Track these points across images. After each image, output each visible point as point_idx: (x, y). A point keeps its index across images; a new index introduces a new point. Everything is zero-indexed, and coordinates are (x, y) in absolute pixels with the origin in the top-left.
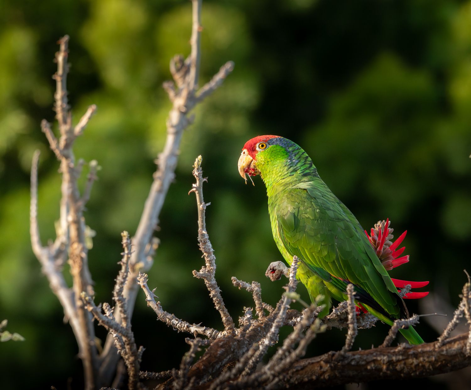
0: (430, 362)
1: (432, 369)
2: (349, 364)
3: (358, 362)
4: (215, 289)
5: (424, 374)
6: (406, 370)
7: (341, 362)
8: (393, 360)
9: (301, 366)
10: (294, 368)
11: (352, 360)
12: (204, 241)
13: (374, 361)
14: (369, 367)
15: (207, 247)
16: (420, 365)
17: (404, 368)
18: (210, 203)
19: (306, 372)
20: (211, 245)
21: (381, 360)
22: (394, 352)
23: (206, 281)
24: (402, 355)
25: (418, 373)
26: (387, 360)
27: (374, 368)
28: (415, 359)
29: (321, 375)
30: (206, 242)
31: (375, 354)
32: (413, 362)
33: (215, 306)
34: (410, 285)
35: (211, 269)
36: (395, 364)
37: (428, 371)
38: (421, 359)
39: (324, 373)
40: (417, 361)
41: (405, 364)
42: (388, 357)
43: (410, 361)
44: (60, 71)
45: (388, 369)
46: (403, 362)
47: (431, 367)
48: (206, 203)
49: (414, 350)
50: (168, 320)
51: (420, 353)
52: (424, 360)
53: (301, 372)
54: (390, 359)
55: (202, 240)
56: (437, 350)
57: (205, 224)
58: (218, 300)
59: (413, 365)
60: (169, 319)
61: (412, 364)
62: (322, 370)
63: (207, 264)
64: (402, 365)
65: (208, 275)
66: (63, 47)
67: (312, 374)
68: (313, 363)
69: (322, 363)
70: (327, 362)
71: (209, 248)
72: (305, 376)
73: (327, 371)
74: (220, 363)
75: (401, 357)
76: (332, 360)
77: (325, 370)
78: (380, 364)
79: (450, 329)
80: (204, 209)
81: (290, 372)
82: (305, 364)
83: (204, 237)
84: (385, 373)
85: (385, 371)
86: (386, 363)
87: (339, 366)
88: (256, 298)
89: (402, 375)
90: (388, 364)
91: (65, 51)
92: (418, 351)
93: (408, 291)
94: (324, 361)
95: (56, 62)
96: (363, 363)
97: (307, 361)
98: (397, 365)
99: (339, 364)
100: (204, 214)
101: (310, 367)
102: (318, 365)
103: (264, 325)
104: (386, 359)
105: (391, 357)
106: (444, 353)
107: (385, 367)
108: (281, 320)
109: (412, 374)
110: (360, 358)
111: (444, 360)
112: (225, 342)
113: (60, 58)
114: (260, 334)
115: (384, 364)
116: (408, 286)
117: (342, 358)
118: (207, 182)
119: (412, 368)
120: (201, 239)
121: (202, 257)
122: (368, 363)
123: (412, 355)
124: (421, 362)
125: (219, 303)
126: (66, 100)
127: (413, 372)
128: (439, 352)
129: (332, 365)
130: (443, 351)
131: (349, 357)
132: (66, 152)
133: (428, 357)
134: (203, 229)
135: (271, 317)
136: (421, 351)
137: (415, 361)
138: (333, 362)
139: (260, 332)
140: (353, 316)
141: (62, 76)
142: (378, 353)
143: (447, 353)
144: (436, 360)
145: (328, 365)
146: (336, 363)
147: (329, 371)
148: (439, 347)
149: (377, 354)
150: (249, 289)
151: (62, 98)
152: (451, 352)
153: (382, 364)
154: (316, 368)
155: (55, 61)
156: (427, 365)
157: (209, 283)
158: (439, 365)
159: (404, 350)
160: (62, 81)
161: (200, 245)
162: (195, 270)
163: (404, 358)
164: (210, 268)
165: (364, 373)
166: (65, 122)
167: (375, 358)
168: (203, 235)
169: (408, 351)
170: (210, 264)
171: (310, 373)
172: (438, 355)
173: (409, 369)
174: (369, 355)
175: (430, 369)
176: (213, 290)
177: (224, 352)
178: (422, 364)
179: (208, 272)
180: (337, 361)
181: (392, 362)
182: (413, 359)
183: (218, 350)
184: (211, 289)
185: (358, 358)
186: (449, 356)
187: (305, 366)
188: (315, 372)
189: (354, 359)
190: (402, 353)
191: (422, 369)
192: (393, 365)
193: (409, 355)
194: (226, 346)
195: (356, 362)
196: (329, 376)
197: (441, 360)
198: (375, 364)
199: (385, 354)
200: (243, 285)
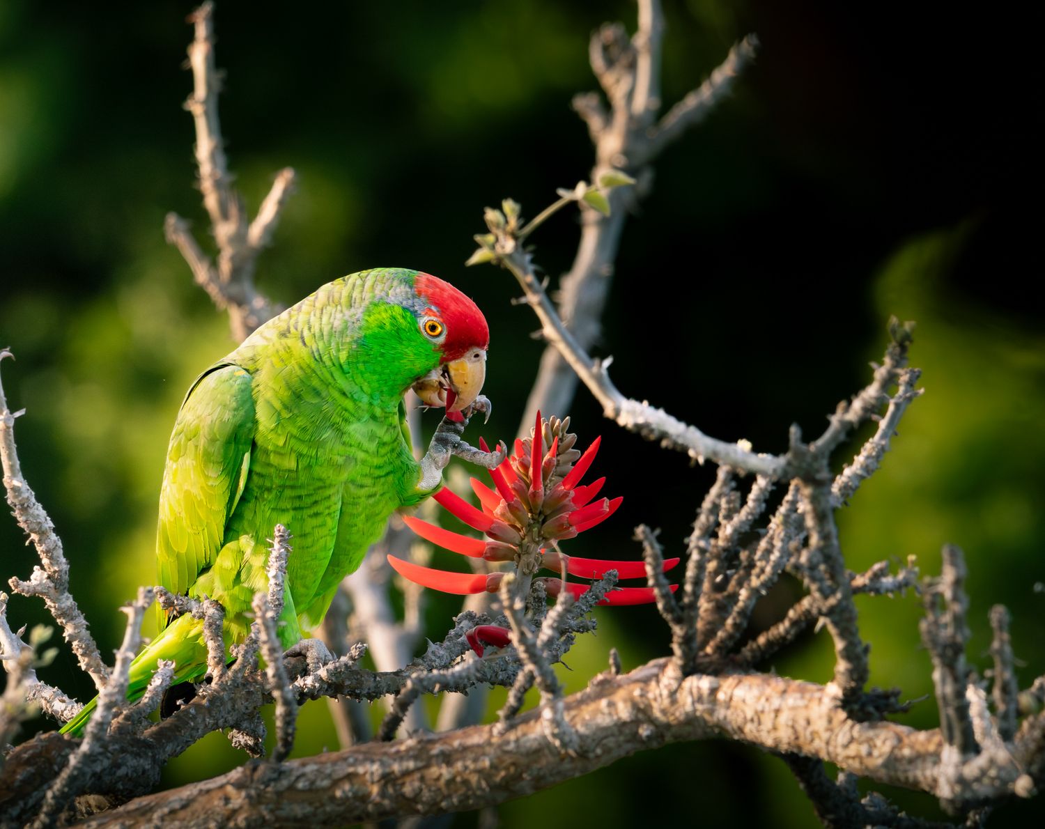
0: (480, 772)
1: (487, 789)
2: (291, 788)
3: (313, 783)
4: (72, 619)
5: (471, 802)
6: (426, 795)
7: (272, 784)
8: (393, 772)
9: (181, 800)
10: (166, 806)
11: (298, 778)
12: (22, 505)
13: (350, 777)
14: (338, 793)
15: (31, 519)
16: (459, 779)
17: (421, 790)
18: (24, 410)
19: (193, 814)
20: (43, 513)
21: (365, 774)
22: (398, 752)
23: (49, 603)
24: (416, 758)
25: (455, 800)
26: (380, 771)
27: (350, 794)
28: (444, 766)
29: (229, 818)
30: (26, 505)
31: (351, 760)
32: (441, 775)
33: (79, 662)
34: (615, 572)
35: (55, 572)
36: (400, 782)
37: (479, 793)
38: (459, 765)
39: (234, 812)
40: (450, 769)
41: (422, 779)
42: (383, 764)
43: (434, 771)
44: (201, 90)
45: (383, 794)
46: (417, 775)
47: (484, 784)
48: (12, 412)
49: (445, 743)
50: (44, 702)
51: (456, 751)
52: (466, 768)
53: (182, 814)
54: (388, 770)
55: (16, 501)
56: (495, 740)
57: (18, 462)
58: (84, 646)
59: (442, 782)
60: (46, 699)
61: (438, 779)
62: (230, 806)
63: (45, 561)
64: (417, 784)
65: (49, 587)
66: (202, 31)
67: (208, 817)
68: (208, 791)
69: (230, 789)
70: (239, 786)
71: (39, 520)
72: (192, 823)
73: (241, 808)
75: (411, 765)
76: (252, 781)
77: (236, 806)
78: (364, 783)
79: (520, 687)
80: (8, 428)
81: (156, 816)
82: (191, 794)
83: (20, 495)
84: (377, 805)
85: (378, 799)
86: (379, 781)
87: (268, 795)
88: (209, 634)
89: (420, 807)
90: (383, 782)
91: (207, 39)
92: (451, 745)
93: (612, 587)
94: (233, 784)
95: (188, 68)
96: (326, 783)
97: (196, 787)
98: (403, 784)
99: (269, 789)
100: (12, 438)
101: (202, 799)
102: (220, 794)
103: (209, 700)
104: (377, 770)
105: (390, 766)
106: (511, 747)
107: (375, 790)
109: (444, 804)
110: (318, 770)
111: (514, 764)
112: (38, 751)
113: (199, 57)
115: (373, 783)
116: (610, 575)
117: (275, 775)
118: (14, 358)
119: (439, 789)
120: (13, 501)
121: (27, 543)
122: (336, 783)
123: (437, 756)
124: (459, 773)
125: (86, 653)
126: (221, 160)
127: (445, 798)
128: (500, 746)
129: (253, 792)
130: (508, 743)
131: (291, 770)
132: (234, 290)
133: (475, 760)
134: (14, 475)
135: (227, 679)
136: (460, 745)
137: (445, 772)
138: (254, 785)
141: (205, 102)
142: (361, 757)
143: (518, 747)
144: (494, 767)
145: (243, 794)
146: (262, 787)
147: (246, 807)
148: (501, 734)
149: (356, 760)
150: (197, 612)
151: (213, 156)
152: (528, 744)
153: (369, 784)
154: (216, 803)
155: (184, 66)
156: (474, 779)
157: (55, 607)
158: (503, 778)
159: (419, 746)
160: (206, 113)
161: (16, 514)
162: (14, 578)
163: (420, 764)
164: (52, 570)
165: (328, 809)
166: (225, 216)
167: (351, 770)
168: (15, 489)
169: (429, 746)
170: (51, 558)
171: (202, 817)
172: (499, 752)
173: (434, 791)
174: (340, 763)
175: (483, 790)
176: (68, 624)
177: (33, 774)
178: (462, 778)
179: (48, 581)
180: (263, 783)
181: (393, 776)
182: (440, 767)
183: (19, 770)
184: (64, 621)
185: (312, 771)
186: (522, 755)
187: (191, 798)
188: (213, 813)
189: (303, 775)
190: (416, 752)
191: (463, 790)
192: (394, 785)
193: (430, 758)
194: (38, 760)
195: (307, 783)
196: (246, 819)
197: (504, 765)
198: (352, 784)
199: (376, 758)
200: (182, 605)
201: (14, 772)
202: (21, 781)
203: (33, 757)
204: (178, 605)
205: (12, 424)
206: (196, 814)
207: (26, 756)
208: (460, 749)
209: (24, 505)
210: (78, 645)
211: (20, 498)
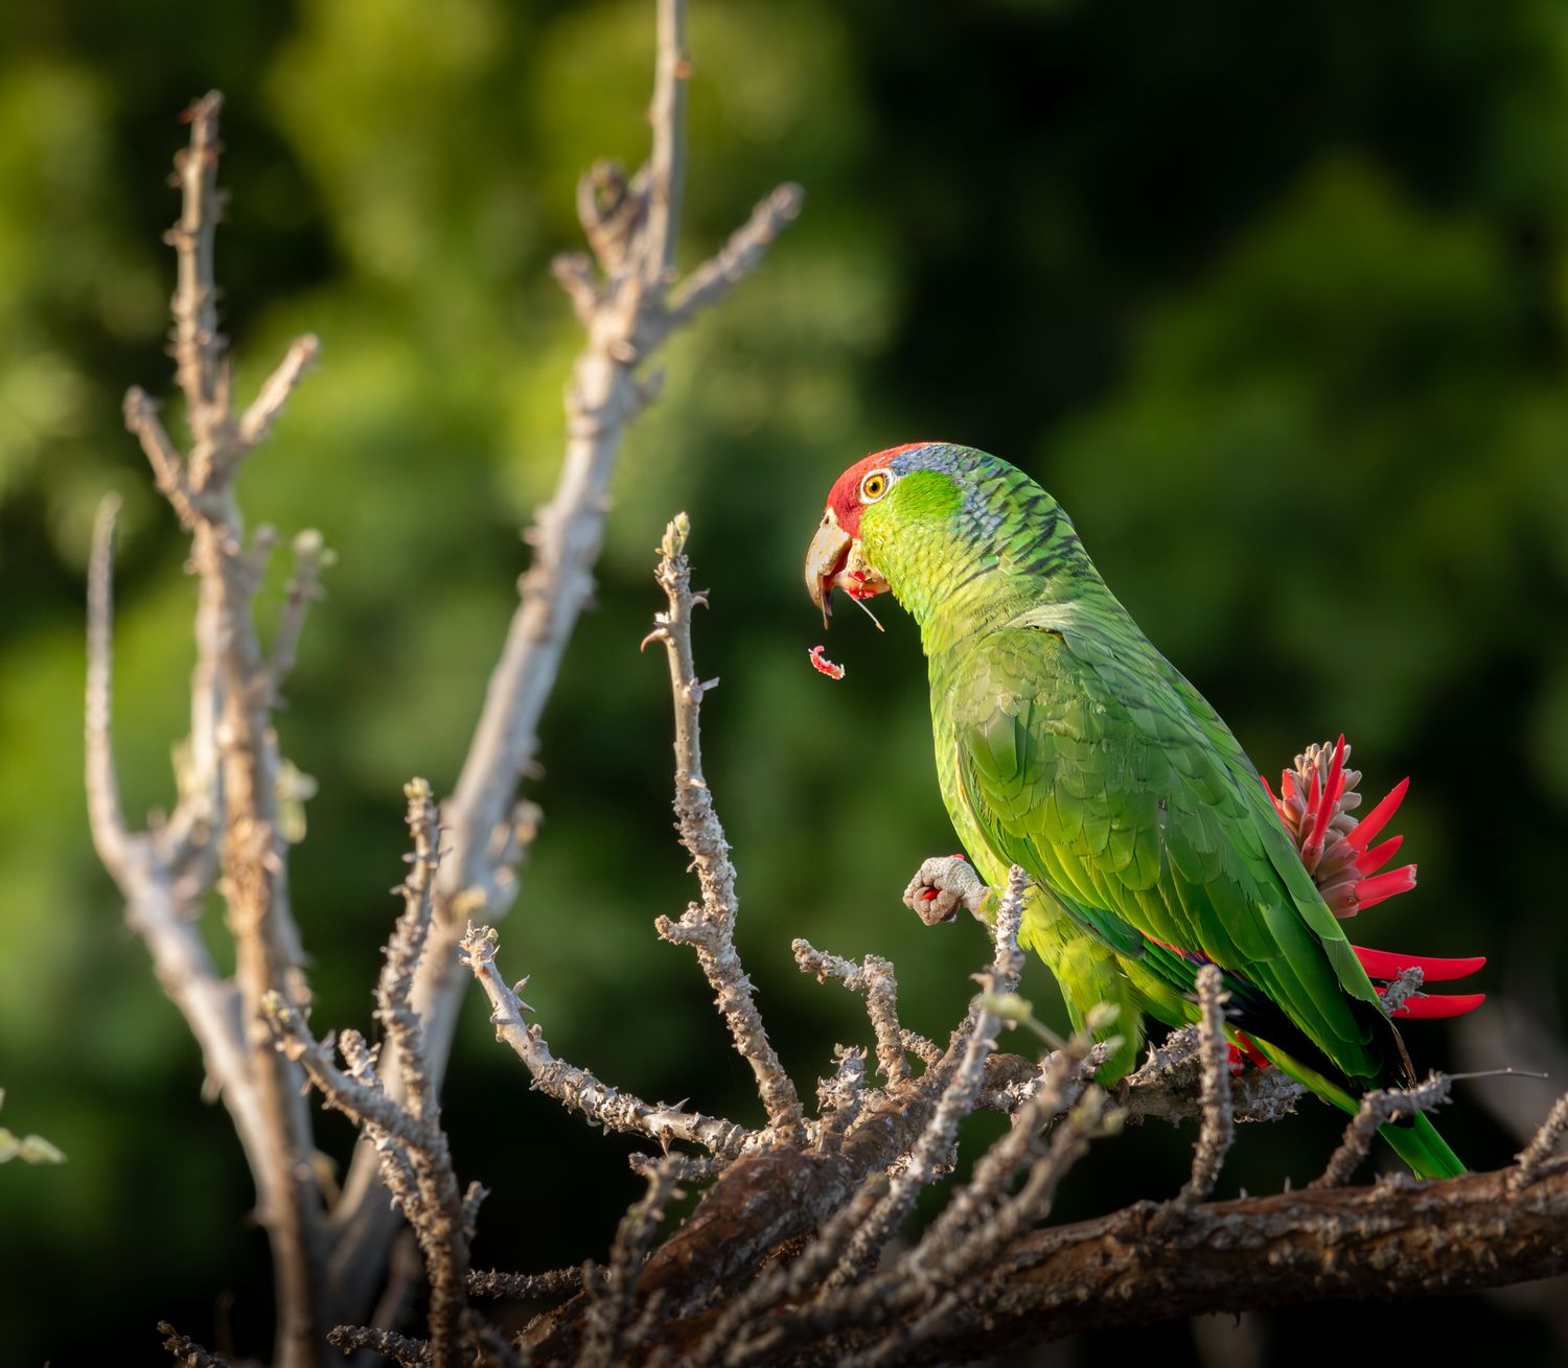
0: (1488, 1240)
1: (1496, 1266)
2: (1205, 1245)
3: (1236, 1240)
4: (733, 981)
5: (1468, 1281)
6: (1404, 1268)
7: (1175, 1240)
8: (1357, 1233)
9: (1035, 1253)
10: (1013, 1261)
11: (1214, 1232)
13: (1293, 1236)
14: (1274, 1258)
15: (705, 835)
16: (1455, 1248)
17: (1397, 1260)
18: (717, 679)
19: (1053, 1274)
20: (718, 828)
21: (1315, 1233)
22: (1364, 1204)
23: (702, 955)
24: (1392, 1214)
25: (1445, 1278)
26: (1339, 1231)
27: (1291, 1261)
28: (1435, 1228)
29: (1106, 1285)
30: (701, 816)
31: (1294, 1211)
32: (1429, 1241)
33: (735, 1042)
34: (1419, 971)
35: (722, 912)
36: (1366, 1247)
37: (1482, 1269)
38: (1458, 1228)
39: (1117, 1276)
40: (1443, 1234)
41: (1401, 1245)
42: (1343, 1220)
43: (1419, 1234)
44: (192, 218)
45: (1340, 1263)
46: (1393, 1240)
47: (1492, 1258)
48: (701, 682)
49: (1434, 1196)
50: (568, 1089)
51: (1453, 1207)
52: (1468, 1233)
53: (1036, 1274)
54: (1349, 1229)
55: (690, 809)
56: (1511, 1196)
57: (700, 754)
58: (746, 1019)
59: (1431, 1249)
60: (573, 1085)
61: (1424, 1246)
62: (1111, 1267)
63: (707, 895)
64: (1392, 1252)
65: (710, 933)
66: (201, 133)
67: (1076, 1279)
68: (1077, 1243)
69: (1110, 1240)
70: (1125, 1238)
71: (714, 838)
72: (1051, 1288)
73: (1127, 1270)
74: (752, 1242)
75: (1386, 1223)
76: (1145, 1233)
77: (1120, 1268)
78: (1313, 1246)
79: (1558, 1124)
80: (694, 703)
81: (996, 1274)
82: (1050, 1246)
83: (695, 800)
84: (1330, 1278)
85: (1332, 1270)
86: (1335, 1244)
87: (1168, 1254)
88: (879, 1013)
89: (1391, 1284)
90: (1341, 1246)
91: (208, 146)
92: (1446, 1200)
93: (1413, 991)
94: (1116, 1236)
95: (176, 186)
96: (1255, 1242)
97: (1056, 1236)
98: (1371, 1251)
99: (1171, 1245)
100: (696, 718)
101: (1068, 1254)
102: (1096, 1248)
103: (908, 1109)
104: (1334, 1228)
105: (1352, 1223)
106: (1540, 1206)
107: (1329, 1257)
108: (966, 1091)
109: (1427, 1282)
110: (1244, 1223)
111: (1539, 1232)
112: (769, 1169)
113: (192, 171)
114: (892, 1141)
115: (1326, 1246)
116: (1412, 973)
117: (1180, 1227)
118: (707, 607)
119: (1424, 1262)
120: (685, 808)
121: (689, 869)
122: (1271, 1242)
123: (1424, 1214)
124: (1456, 1240)
125: (748, 1030)
126: (211, 318)
127: (1431, 1274)
128: (1521, 1205)
129: (1146, 1249)
130: (1533, 1200)
131: (1203, 1221)
132: (211, 501)
133: (1483, 1223)
134: (691, 772)
135: (931, 1079)
136: (1459, 1199)
137: (1436, 1237)
138: (1147, 1238)
139: (892, 1132)
140: (1219, 1076)
141: (197, 235)
142: (1308, 1208)
143: (1548, 1208)
144: (1508, 1233)
145: (1132, 1251)
146: (1160, 1242)
147: (1134, 1270)
148: (1521, 1188)
149: (1301, 1212)
150: (854, 981)
151: (199, 312)
153: (1320, 1247)
154: (1088, 1261)
155: (173, 183)
156: (1478, 1250)
157: (712, 962)
158: (1522, 1251)
159: (1396, 1198)
160: (197, 252)
161: (683, 826)
162: (662, 917)
163: (1399, 1224)
164: (717, 909)
165: (1256, 1279)
166: (208, 396)
167: (1295, 1225)
168: (692, 792)
169: (1412, 1199)
170: (719, 893)
171: (1067, 1279)
172: (1519, 1214)
173: (1416, 1264)
174: (1276, 1215)
175: (1490, 1266)
176: (728, 987)
177: (765, 1202)
178: (1461, 1246)
179: (709, 923)
180: (1162, 1237)
181: (1356, 1238)
182: (1428, 1230)
183: (746, 1195)
184: (722, 983)
185: (1235, 1225)
186: (1554, 1218)
187: (1049, 1251)
188: (1083, 1275)
189: (1222, 1228)
190: (1392, 1206)
191: (1459, 1265)
192: (1357, 1251)
193: (1414, 1215)
194: (771, 1181)
195: (1228, 1240)
196: (1133, 1287)
197: (1527, 1232)
198: (1295, 1246)
199: (1330, 1210)
200: (831, 968)
201: (741, 1198)
202: (751, 1211)
203: (763, 1177)
204: (826, 968)
205: (699, 699)
206: (1058, 1276)
207: (755, 1175)
208: (1459, 1205)
209: (698, 814)
210: (739, 1018)
211: (696, 805)
